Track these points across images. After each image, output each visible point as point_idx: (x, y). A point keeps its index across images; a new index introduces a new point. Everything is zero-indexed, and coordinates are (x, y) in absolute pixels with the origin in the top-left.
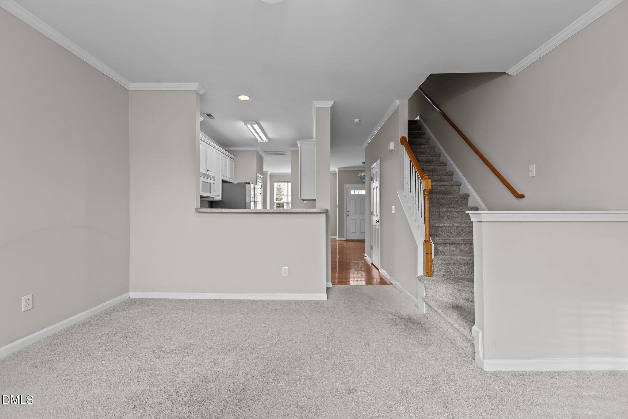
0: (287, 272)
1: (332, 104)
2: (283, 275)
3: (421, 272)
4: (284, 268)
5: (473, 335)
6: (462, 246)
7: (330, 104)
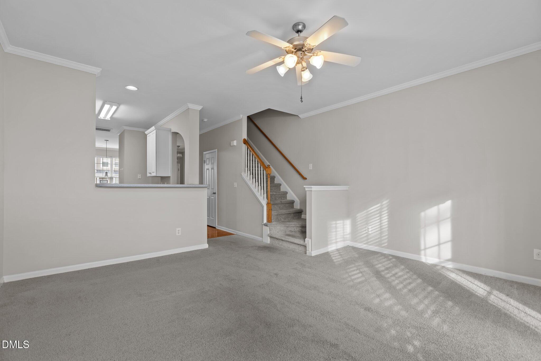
0: (180, 232)
1: (201, 108)
2: (177, 234)
3: (265, 221)
4: (177, 229)
5: (306, 243)
6: (280, 205)
7: (199, 108)
